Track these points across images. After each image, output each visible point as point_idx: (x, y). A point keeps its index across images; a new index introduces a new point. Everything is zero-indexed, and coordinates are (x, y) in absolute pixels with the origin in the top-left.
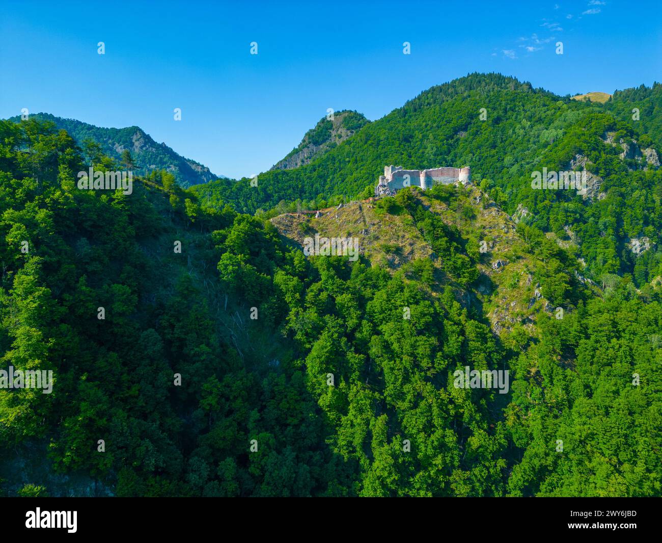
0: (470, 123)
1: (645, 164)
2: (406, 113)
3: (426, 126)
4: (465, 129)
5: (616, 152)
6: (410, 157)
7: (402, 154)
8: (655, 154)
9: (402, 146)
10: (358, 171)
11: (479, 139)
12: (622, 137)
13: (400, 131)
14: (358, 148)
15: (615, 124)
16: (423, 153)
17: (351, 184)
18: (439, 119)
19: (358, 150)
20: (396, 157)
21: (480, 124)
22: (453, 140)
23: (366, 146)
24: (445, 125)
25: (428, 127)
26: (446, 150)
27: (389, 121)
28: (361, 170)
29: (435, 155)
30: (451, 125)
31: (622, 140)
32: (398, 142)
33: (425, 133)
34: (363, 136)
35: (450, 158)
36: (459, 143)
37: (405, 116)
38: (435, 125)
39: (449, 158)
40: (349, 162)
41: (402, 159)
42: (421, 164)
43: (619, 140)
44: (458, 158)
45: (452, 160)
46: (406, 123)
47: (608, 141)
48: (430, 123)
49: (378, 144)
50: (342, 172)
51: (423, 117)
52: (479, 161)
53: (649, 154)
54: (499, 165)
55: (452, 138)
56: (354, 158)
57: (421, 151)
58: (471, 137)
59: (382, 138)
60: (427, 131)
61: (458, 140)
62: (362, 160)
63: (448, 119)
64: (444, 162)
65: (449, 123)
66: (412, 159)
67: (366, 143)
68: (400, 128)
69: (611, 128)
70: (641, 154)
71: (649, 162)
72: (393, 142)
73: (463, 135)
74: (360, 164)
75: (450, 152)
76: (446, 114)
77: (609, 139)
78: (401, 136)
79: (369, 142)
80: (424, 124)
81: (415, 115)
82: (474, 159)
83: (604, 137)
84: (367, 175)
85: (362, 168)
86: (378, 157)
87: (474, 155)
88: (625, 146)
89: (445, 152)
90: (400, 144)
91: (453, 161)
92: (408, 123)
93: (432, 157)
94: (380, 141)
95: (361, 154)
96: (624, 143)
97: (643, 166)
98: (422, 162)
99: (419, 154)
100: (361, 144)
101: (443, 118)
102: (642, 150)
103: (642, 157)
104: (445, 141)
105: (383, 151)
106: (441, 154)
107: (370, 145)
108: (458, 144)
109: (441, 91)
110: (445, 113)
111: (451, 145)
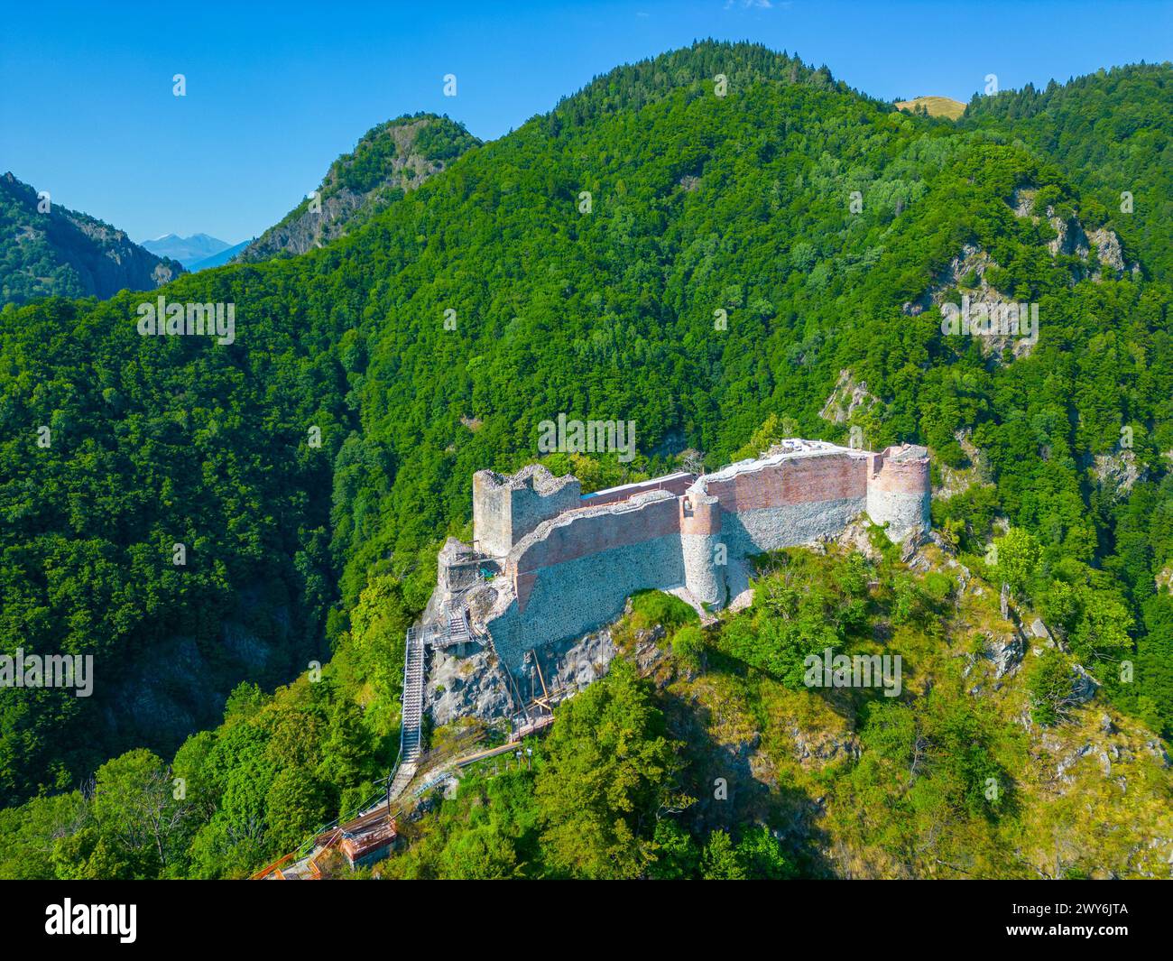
0: (708, 158)
1: (1095, 266)
2: (560, 127)
3: (608, 160)
4: (697, 172)
5: (1038, 237)
6: (574, 237)
7: (555, 230)
8: (1116, 242)
9: (553, 210)
10: (448, 270)
11: (733, 197)
12: (1052, 202)
13: (546, 170)
14: (447, 209)
15: (1036, 172)
16: (604, 228)
17: (429, 307)
18: (638, 145)
19: (445, 216)
20: (540, 237)
21: (730, 160)
22: (671, 198)
23: (466, 205)
24: (652, 159)
25: (613, 164)
26: (656, 221)
27: (520, 145)
28: (454, 269)
29: (631, 234)
30: (665, 161)
31: (1051, 211)
32: (543, 199)
33: (605, 178)
34: (460, 183)
35: (667, 243)
36: (686, 204)
37: (557, 134)
38: (628, 159)
39: (665, 242)
40: (425, 244)
41: (554, 243)
42: (601, 258)
43: (1045, 210)
44: (684, 244)
45: (671, 247)
46: (561, 150)
47: (1021, 213)
48: (616, 153)
49: (496, 204)
50: (407, 271)
51: (599, 137)
52: (734, 252)
53: (1103, 244)
54: (779, 261)
55: (669, 193)
56: (438, 235)
57: (598, 224)
58: (712, 191)
59: (504, 187)
60: (611, 172)
61: (681, 197)
62: (457, 242)
63: (657, 145)
64: (653, 253)
65: (661, 154)
66: (580, 242)
67: (466, 197)
68: (546, 163)
69: (1027, 181)
70: (1086, 243)
71: (1103, 262)
72: (532, 200)
73: (692, 185)
74: (451, 253)
75: (665, 226)
76: (652, 132)
77: (1022, 207)
78: (550, 184)
79: (474, 197)
80: (603, 155)
81: (582, 133)
82: (722, 246)
83: (1012, 201)
84: (469, 284)
85: (457, 262)
86: (497, 235)
87: (721, 237)
88: (1057, 224)
89: (655, 227)
90: (549, 204)
91: (673, 250)
92: (566, 152)
93: (625, 239)
94: (500, 194)
95: (454, 226)
96: (1055, 216)
97: (1093, 270)
98: (602, 251)
99: (594, 232)
100: (454, 198)
101: (646, 143)
102: (1088, 234)
103: (1089, 248)
104: (653, 201)
105: (509, 220)
106: (646, 232)
107: (476, 204)
108: (682, 206)
109: (637, 78)
110: (649, 129)
111: (666, 209)
